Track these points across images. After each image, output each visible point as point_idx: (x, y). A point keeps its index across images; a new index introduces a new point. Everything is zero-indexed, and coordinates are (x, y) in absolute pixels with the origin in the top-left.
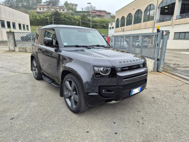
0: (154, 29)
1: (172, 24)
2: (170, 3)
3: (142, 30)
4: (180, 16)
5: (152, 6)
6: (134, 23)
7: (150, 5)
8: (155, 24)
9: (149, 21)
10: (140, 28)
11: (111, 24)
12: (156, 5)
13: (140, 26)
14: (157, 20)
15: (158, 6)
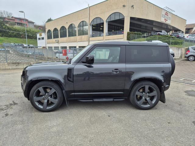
0: (89, 42)
1: (104, 39)
2: (99, 23)
3: (78, 43)
4: (108, 33)
5: (84, 23)
6: (69, 36)
7: (83, 21)
8: (90, 38)
9: (83, 35)
10: (76, 41)
11: (40, 34)
12: (88, 22)
13: (76, 39)
14: (91, 35)
15: (90, 23)
